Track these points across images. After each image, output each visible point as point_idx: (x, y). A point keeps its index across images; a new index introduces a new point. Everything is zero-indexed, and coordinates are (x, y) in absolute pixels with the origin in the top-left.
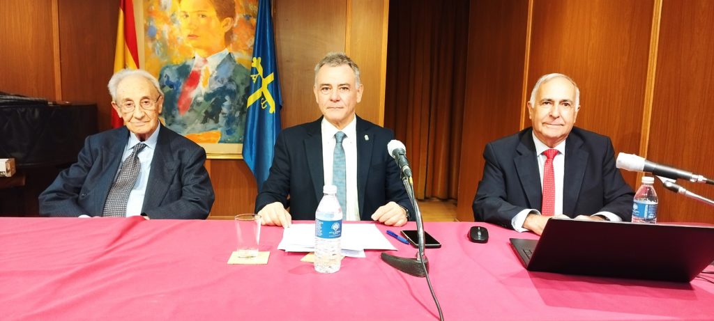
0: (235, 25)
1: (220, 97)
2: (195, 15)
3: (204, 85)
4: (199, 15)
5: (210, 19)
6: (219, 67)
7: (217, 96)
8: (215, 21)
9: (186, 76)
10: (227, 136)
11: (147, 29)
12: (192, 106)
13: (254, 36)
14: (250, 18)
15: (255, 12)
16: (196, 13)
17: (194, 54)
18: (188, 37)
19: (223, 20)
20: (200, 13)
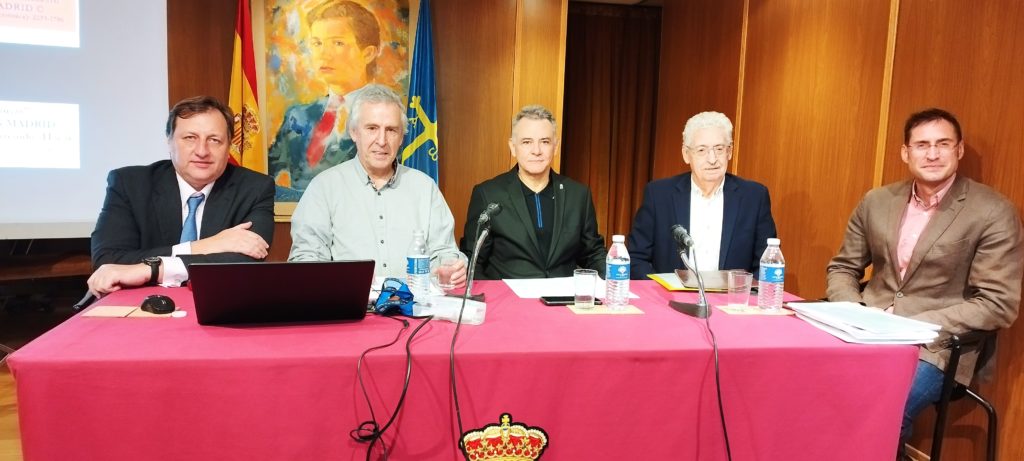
0: (379, 55)
2: (329, 42)
3: (340, 130)
4: (334, 43)
5: (349, 47)
9: (318, 119)
11: (269, 59)
12: (324, 156)
13: (403, 69)
14: (398, 46)
15: (403, 39)
16: (330, 40)
17: (328, 92)
18: (321, 70)
19: (365, 49)
20: (336, 39)
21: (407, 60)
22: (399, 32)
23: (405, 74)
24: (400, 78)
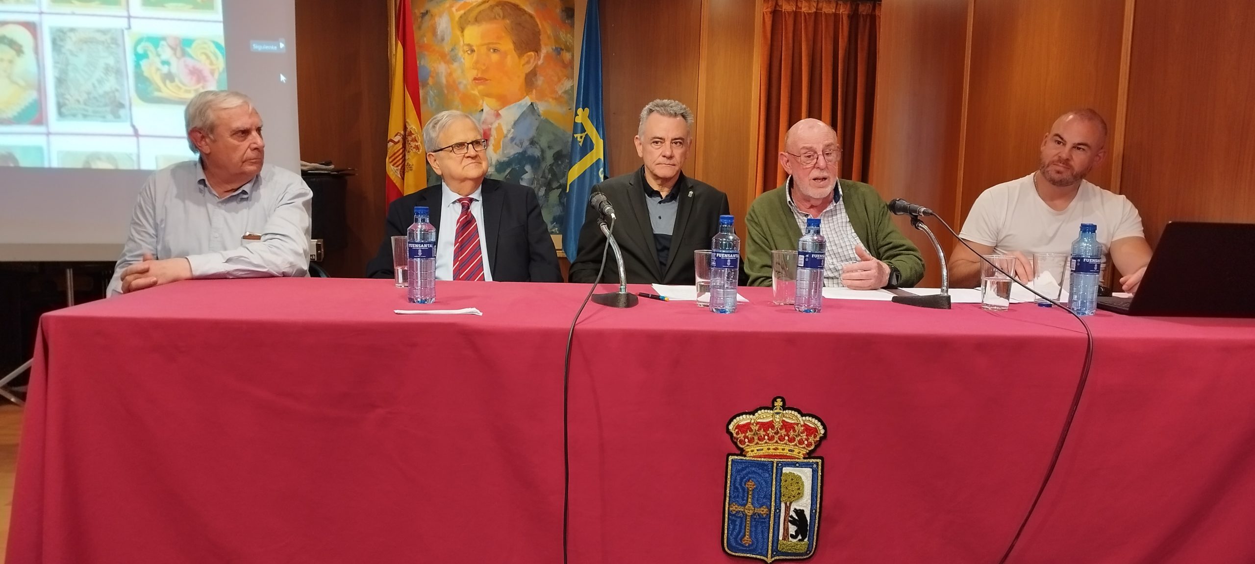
0: (540, 62)
1: (517, 167)
2: (484, 50)
3: (495, 151)
4: (489, 49)
5: (504, 55)
6: (516, 123)
7: (513, 166)
8: (511, 58)
13: (568, 78)
14: (562, 52)
15: (568, 44)
16: (485, 47)
17: (482, 106)
18: (474, 81)
19: (523, 56)
20: (491, 46)
21: (573, 70)
22: (562, 35)
23: (569, 84)
24: (564, 88)
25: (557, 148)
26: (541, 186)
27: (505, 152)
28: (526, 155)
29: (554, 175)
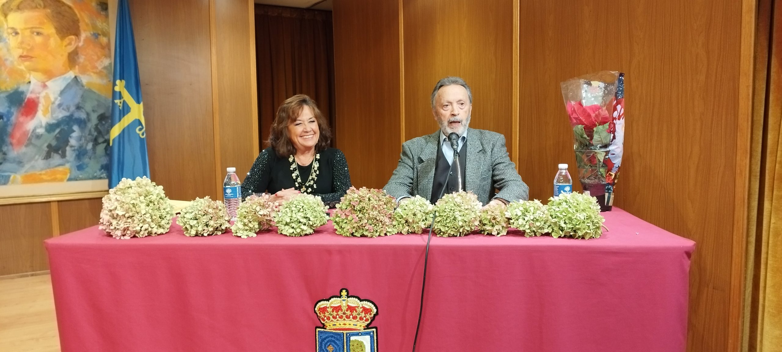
0: (81, 44)
1: (66, 128)
2: (27, 33)
3: (44, 115)
4: (33, 33)
5: (48, 37)
6: (62, 93)
7: (62, 127)
8: (54, 40)
9: (20, 104)
10: (78, 172)
12: (30, 139)
13: (106, 56)
14: (99, 36)
15: (104, 30)
16: (29, 30)
17: (29, 79)
18: (20, 59)
19: (65, 39)
20: (34, 30)
21: (109, 49)
22: (99, 24)
23: (107, 62)
24: (103, 65)
25: (101, 111)
26: (88, 142)
27: (54, 116)
28: (73, 118)
29: (100, 133)
